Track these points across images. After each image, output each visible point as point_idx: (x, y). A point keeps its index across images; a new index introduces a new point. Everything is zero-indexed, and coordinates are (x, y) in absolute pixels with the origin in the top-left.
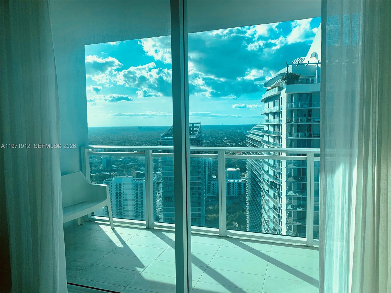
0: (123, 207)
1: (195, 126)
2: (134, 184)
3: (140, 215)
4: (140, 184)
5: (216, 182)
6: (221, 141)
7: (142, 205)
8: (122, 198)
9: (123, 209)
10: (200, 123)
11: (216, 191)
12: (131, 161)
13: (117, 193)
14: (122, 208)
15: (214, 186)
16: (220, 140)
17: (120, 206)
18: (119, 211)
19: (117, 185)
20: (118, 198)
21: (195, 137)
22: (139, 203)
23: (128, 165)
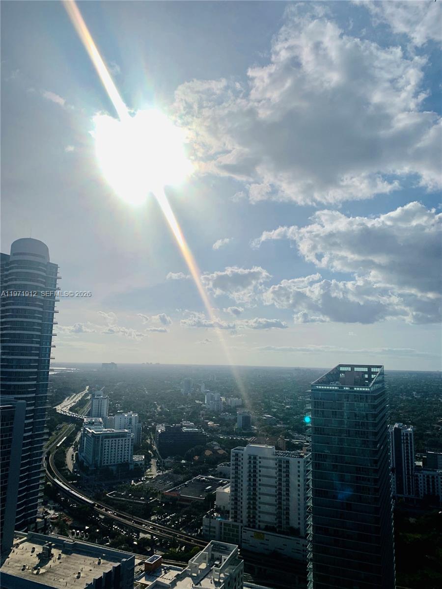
0: (259, 496)
1: (372, 371)
2: (276, 460)
3: (284, 514)
4: (285, 461)
5: (422, 473)
6: (434, 399)
7: (288, 498)
8: (257, 480)
9: (259, 500)
10: (381, 366)
11: (423, 490)
12: (280, 422)
13: (250, 471)
14: (257, 498)
15: (417, 480)
16: (433, 397)
17: (254, 494)
18: (251, 502)
19: (250, 458)
20: (252, 479)
21: (367, 389)
22: (284, 493)
23: (274, 428)
